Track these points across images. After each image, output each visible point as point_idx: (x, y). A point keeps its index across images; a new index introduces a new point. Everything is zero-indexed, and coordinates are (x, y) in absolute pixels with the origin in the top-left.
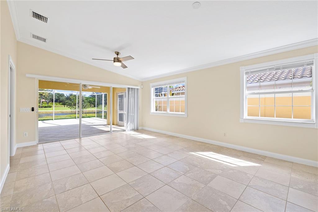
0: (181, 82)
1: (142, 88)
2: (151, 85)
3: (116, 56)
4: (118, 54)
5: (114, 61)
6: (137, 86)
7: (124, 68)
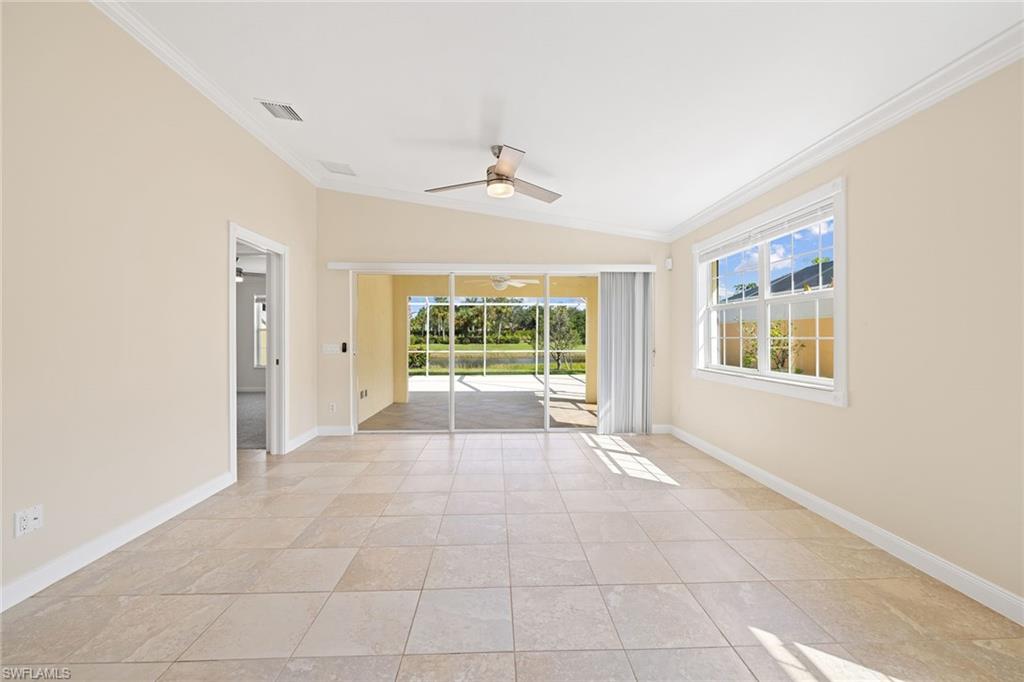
0: (816, 211)
1: (670, 270)
2: (697, 250)
3: (493, 161)
4: (498, 151)
5: (489, 182)
6: (648, 262)
7: (549, 202)
